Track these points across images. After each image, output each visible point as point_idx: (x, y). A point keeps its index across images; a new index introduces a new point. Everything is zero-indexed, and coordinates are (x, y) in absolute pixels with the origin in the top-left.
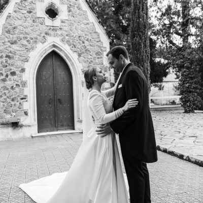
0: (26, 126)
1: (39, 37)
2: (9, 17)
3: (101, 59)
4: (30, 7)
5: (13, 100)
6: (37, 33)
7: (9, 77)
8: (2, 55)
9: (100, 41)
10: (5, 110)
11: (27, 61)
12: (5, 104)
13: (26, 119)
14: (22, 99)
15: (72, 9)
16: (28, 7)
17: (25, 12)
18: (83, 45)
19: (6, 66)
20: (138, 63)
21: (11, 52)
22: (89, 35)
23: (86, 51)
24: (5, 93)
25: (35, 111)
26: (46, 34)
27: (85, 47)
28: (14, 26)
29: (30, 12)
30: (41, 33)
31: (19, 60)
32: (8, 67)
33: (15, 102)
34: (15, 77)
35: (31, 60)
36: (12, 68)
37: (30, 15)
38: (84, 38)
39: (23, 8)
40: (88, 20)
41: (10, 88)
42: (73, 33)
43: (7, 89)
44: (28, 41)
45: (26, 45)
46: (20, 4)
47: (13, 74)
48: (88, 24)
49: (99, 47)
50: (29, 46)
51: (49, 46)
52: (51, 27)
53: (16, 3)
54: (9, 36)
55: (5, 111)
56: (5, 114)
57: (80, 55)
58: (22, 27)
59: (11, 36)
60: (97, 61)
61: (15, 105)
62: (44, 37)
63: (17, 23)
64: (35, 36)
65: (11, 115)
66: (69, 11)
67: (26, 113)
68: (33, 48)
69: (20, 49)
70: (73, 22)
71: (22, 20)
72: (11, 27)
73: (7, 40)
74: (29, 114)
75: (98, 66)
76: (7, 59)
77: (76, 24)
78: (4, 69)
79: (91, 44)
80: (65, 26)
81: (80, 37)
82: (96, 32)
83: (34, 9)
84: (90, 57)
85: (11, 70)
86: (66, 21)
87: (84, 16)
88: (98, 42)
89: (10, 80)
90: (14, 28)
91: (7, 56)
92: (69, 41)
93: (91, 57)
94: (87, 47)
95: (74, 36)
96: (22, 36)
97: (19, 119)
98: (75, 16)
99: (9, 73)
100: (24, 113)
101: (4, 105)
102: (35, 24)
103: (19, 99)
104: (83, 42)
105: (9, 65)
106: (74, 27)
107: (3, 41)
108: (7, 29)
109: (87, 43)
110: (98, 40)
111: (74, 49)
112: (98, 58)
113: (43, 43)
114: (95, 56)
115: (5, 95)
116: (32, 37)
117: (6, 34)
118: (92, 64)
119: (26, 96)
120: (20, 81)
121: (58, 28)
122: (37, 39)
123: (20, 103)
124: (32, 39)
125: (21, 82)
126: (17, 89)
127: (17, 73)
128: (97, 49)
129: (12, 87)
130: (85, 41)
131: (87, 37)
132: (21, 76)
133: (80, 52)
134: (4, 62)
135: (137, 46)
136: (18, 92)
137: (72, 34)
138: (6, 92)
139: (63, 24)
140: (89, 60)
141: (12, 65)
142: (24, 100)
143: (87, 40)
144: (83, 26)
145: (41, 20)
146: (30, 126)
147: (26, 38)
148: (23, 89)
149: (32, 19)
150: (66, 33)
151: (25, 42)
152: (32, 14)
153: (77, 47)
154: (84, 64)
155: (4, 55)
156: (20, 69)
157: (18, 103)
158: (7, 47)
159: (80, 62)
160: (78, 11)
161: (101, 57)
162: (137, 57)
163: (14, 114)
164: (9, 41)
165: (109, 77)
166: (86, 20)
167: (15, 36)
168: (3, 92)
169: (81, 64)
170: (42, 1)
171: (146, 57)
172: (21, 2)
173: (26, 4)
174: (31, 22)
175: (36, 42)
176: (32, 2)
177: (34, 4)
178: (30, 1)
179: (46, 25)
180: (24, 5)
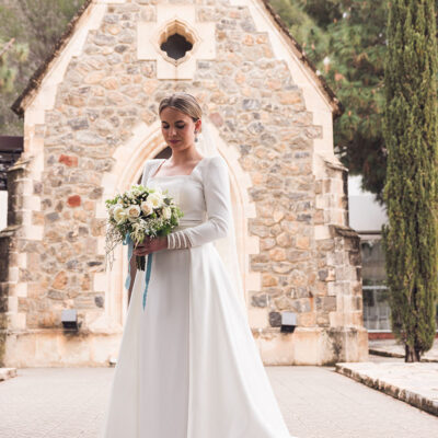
0: (97, 335)
1: (139, 109)
2: (73, 64)
3: (306, 160)
4: (122, 38)
5: (70, 267)
6: (136, 99)
7: (66, 209)
8: (52, 158)
9: (304, 109)
10: (50, 292)
11: (108, 170)
12: (53, 277)
13: (98, 315)
14: (92, 264)
15: (228, 32)
16: (117, 38)
17: (111, 50)
18: (256, 122)
19: (60, 183)
20: (400, 168)
21: (71, 149)
22: (274, 97)
23: (263, 138)
24: (53, 249)
25: (121, 298)
27: (262, 129)
28: (83, 86)
29: (121, 50)
30: (145, 99)
31: (91, 167)
32: (63, 186)
33: (75, 273)
34: (79, 210)
35: (117, 167)
36: (72, 187)
37: (121, 56)
38: (259, 105)
39: (106, 42)
40: (272, 55)
41: (64, 236)
42: (230, 93)
43: (59, 240)
44: (113, 120)
45: (109, 131)
46: (101, 33)
47: (75, 201)
48: (269, 66)
49: (302, 125)
50: (115, 134)
52: (174, 83)
53: (91, 32)
54: (70, 110)
55: (52, 295)
56: (50, 301)
57: (244, 151)
58: (100, 88)
59: (75, 110)
60: (294, 164)
61: (74, 279)
62: (152, 107)
63: (91, 78)
64: (131, 107)
65: (65, 305)
66: (221, 37)
67: (99, 302)
68: (124, 138)
69: (94, 141)
70: (230, 65)
71: (103, 71)
72: (76, 89)
73: (64, 120)
74: (106, 304)
75: (296, 178)
76: (63, 165)
77: (237, 70)
78: (54, 191)
79: (278, 119)
80: (209, 77)
81: (246, 102)
82: (292, 87)
83: (131, 40)
84: (273, 154)
85: (69, 192)
86: (211, 64)
87: (260, 48)
88: (297, 112)
89: (67, 217)
90: (84, 91)
91: (64, 160)
92: (217, 115)
93: (276, 154)
94: (267, 128)
95: (232, 101)
96: (99, 108)
97: (82, 316)
98: (235, 48)
99: (65, 200)
100: (93, 302)
101: (48, 279)
102: (132, 77)
103: (84, 264)
104: (256, 116)
105: (67, 180)
106: (233, 77)
107: (57, 124)
108: (66, 95)
109: (265, 117)
110: (298, 106)
111: (229, 134)
112: (297, 157)
113: (149, 123)
114: (289, 151)
115: (54, 254)
116: (124, 109)
117: (63, 106)
118: (278, 175)
119: (101, 257)
120: (89, 220)
121: (190, 83)
122: (135, 114)
123: (87, 276)
124: (123, 114)
125: (92, 223)
126: (81, 241)
127: (84, 199)
128: (294, 132)
129: (70, 236)
130: (261, 112)
131: (267, 101)
132: (92, 208)
133: (245, 143)
134: (56, 172)
135: (398, 120)
136: (83, 246)
137: (226, 96)
138: (57, 245)
139: (203, 72)
140: (272, 164)
141: (74, 180)
142: (95, 268)
143: (268, 109)
144: (256, 71)
145: (148, 65)
146: (105, 335)
147: (109, 113)
148: (96, 241)
149: (126, 65)
150: (210, 95)
151: (106, 124)
152: (125, 53)
153: (236, 128)
154: (256, 173)
155: (57, 158)
156: (91, 190)
157: (82, 276)
158: (63, 138)
159: (244, 169)
160: (244, 35)
161: (307, 155)
162: (398, 151)
163: (71, 302)
164: (69, 124)
165: (326, 209)
166: (266, 56)
167: (84, 110)
168: (49, 247)
169: (247, 174)
170: (152, 19)
171: (423, 150)
172: (103, 26)
173: (114, 31)
174: (123, 73)
175: (132, 122)
176: (128, 25)
177: (133, 28)
178: (122, 23)
179: (160, 76)
180: (108, 35)
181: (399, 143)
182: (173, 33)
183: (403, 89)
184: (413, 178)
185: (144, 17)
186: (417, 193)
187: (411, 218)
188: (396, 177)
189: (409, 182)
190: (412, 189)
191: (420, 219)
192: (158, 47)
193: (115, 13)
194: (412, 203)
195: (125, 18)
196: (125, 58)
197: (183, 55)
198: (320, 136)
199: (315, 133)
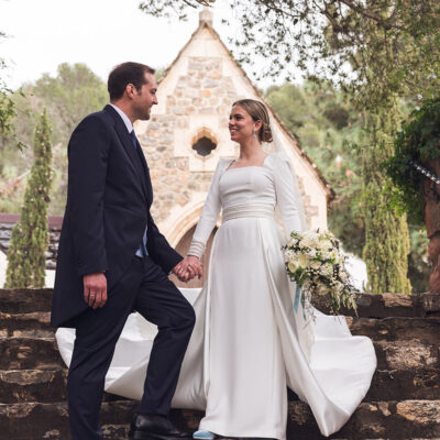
1: (175, 194)
4: (163, 140)
6: (173, 186)
9: (303, 194)
16: (158, 141)
17: (154, 149)
26: (191, 187)
29: (162, 149)
37: (161, 154)
50: (156, 213)
51: (194, 209)
52: (202, 175)
62: (185, 193)
64: (168, 193)
68: (163, 217)
83: (169, 142)
102: (170, 170)
113: (183, 205)
116: (163, 195)
122: (171, 198)
124: (162, 198)
145: (182, 161)
149: (165, 161)
152: (165, 152)
170: (186, 126)
171: (391, 222)
172: (148, 132)
173: (156, 135)
174: (163, 167)
175: (169, 204)
176: (167, 131)
177: (171, 133)
178: (163, 129)
179: (191, 169)
180: (151, 138)
181: (373, 216)
182: (202, 136)
183: (376, 177)
184: (384, 243)
185: (179, 124)
186: (387, 254)
187: (383, 273)
188: (371, 242)
189: (380, 246)
190: (382, 251)
191: (389, 273)
192: (190, 146)
193: (157, 122)
194: (383, 262)
195: (165, 125)
196: (165, 155)
197: (209, 153)
198: (316, 214)
199: (312, 212)
